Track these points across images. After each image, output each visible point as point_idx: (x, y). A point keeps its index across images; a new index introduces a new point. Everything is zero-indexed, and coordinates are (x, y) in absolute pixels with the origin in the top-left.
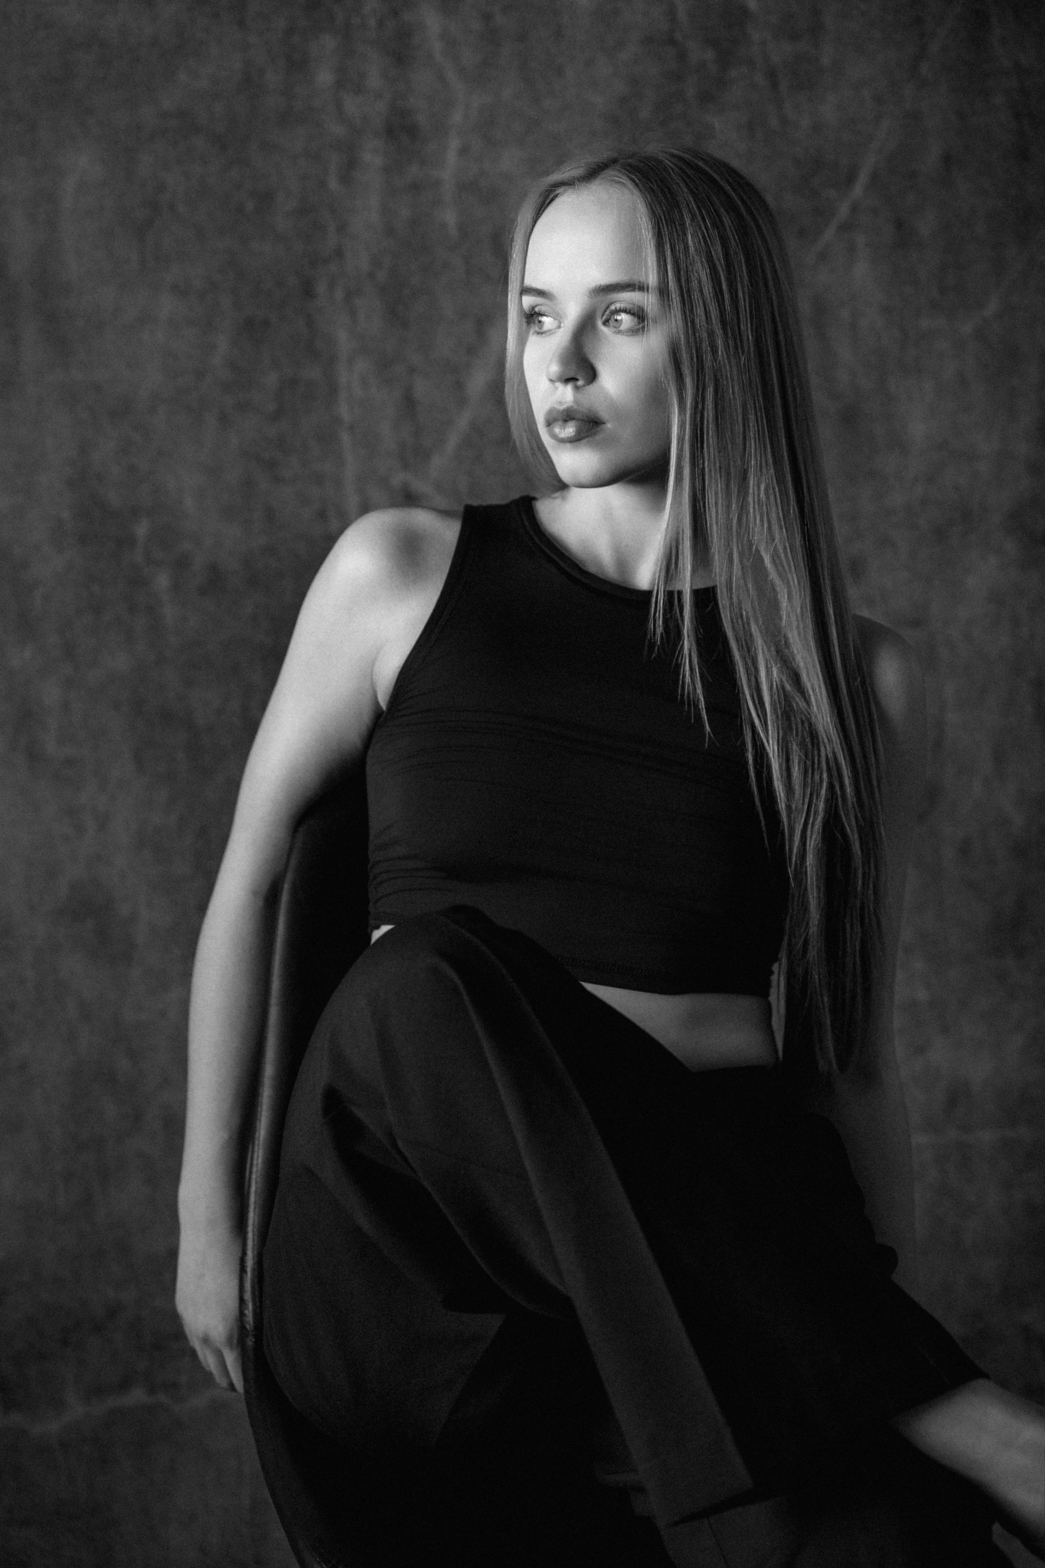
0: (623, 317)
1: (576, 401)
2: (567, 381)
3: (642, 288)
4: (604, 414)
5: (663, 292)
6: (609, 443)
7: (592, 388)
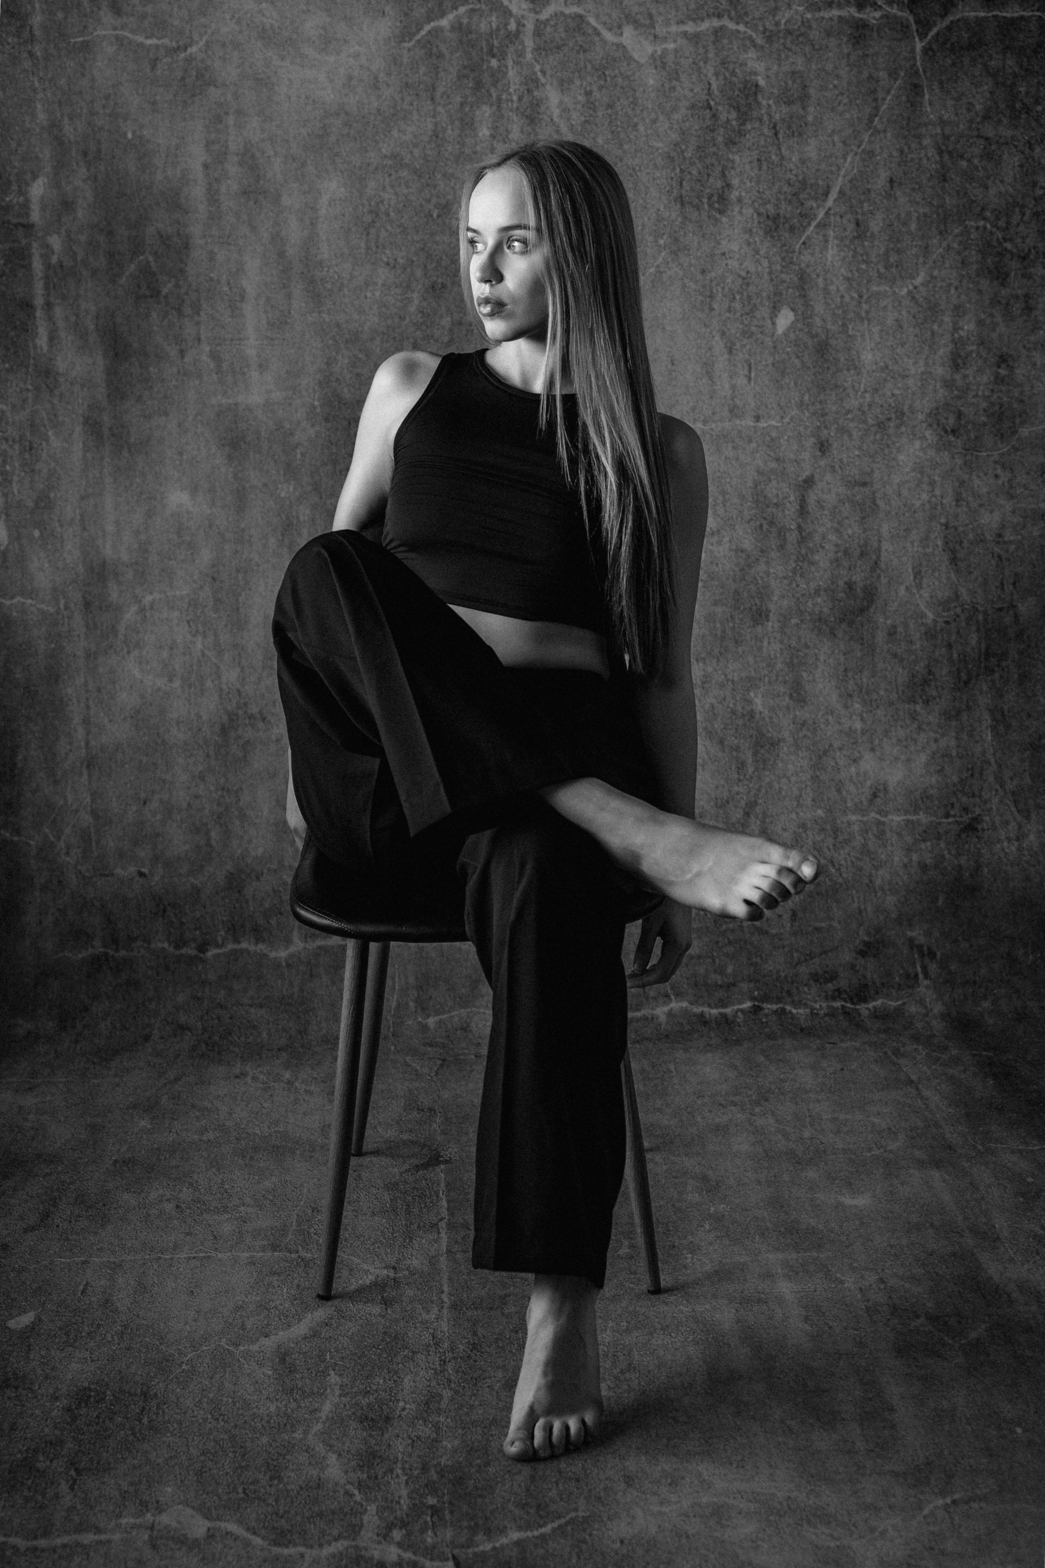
0: (516, 244)
1: (491, 293)
2: (486, 282)
3: (526, 227)
4: (506, 300)
5: (539, 230)
6: (509, 316)
7: (500, 286)
